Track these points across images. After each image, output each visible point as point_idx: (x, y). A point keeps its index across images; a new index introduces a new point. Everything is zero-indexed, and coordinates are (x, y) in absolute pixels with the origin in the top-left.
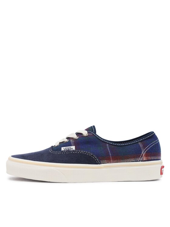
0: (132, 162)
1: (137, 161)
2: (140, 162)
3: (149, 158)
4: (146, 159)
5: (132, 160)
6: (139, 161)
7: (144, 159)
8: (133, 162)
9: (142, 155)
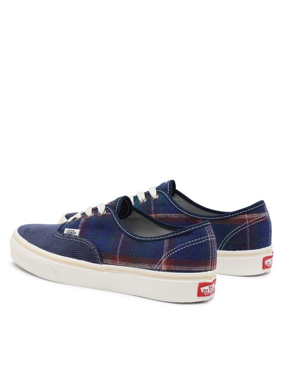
0: (145, 269)
1: (153, 270)
2: (157, 272)
3: (172, 268)
4: (166, 269)
5: (147, 266)
6: (156, 270)
7: (163, 269)
8: (147, 269)
9: (161, 261)
